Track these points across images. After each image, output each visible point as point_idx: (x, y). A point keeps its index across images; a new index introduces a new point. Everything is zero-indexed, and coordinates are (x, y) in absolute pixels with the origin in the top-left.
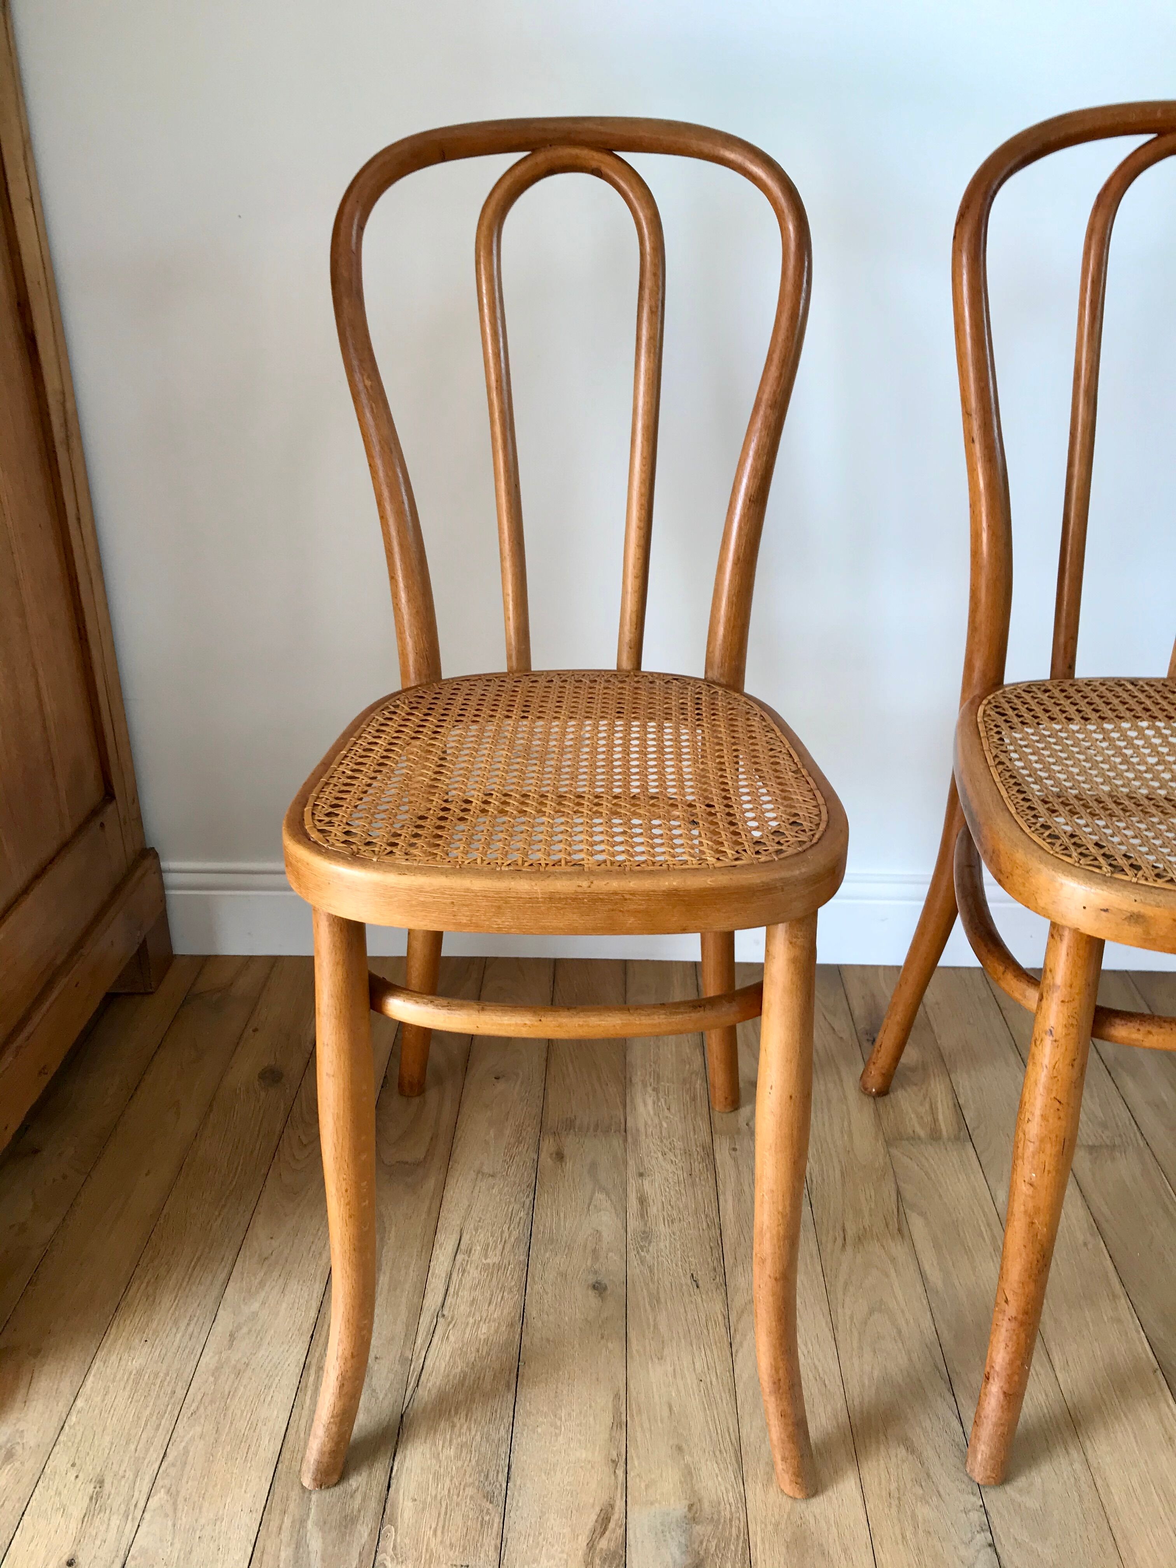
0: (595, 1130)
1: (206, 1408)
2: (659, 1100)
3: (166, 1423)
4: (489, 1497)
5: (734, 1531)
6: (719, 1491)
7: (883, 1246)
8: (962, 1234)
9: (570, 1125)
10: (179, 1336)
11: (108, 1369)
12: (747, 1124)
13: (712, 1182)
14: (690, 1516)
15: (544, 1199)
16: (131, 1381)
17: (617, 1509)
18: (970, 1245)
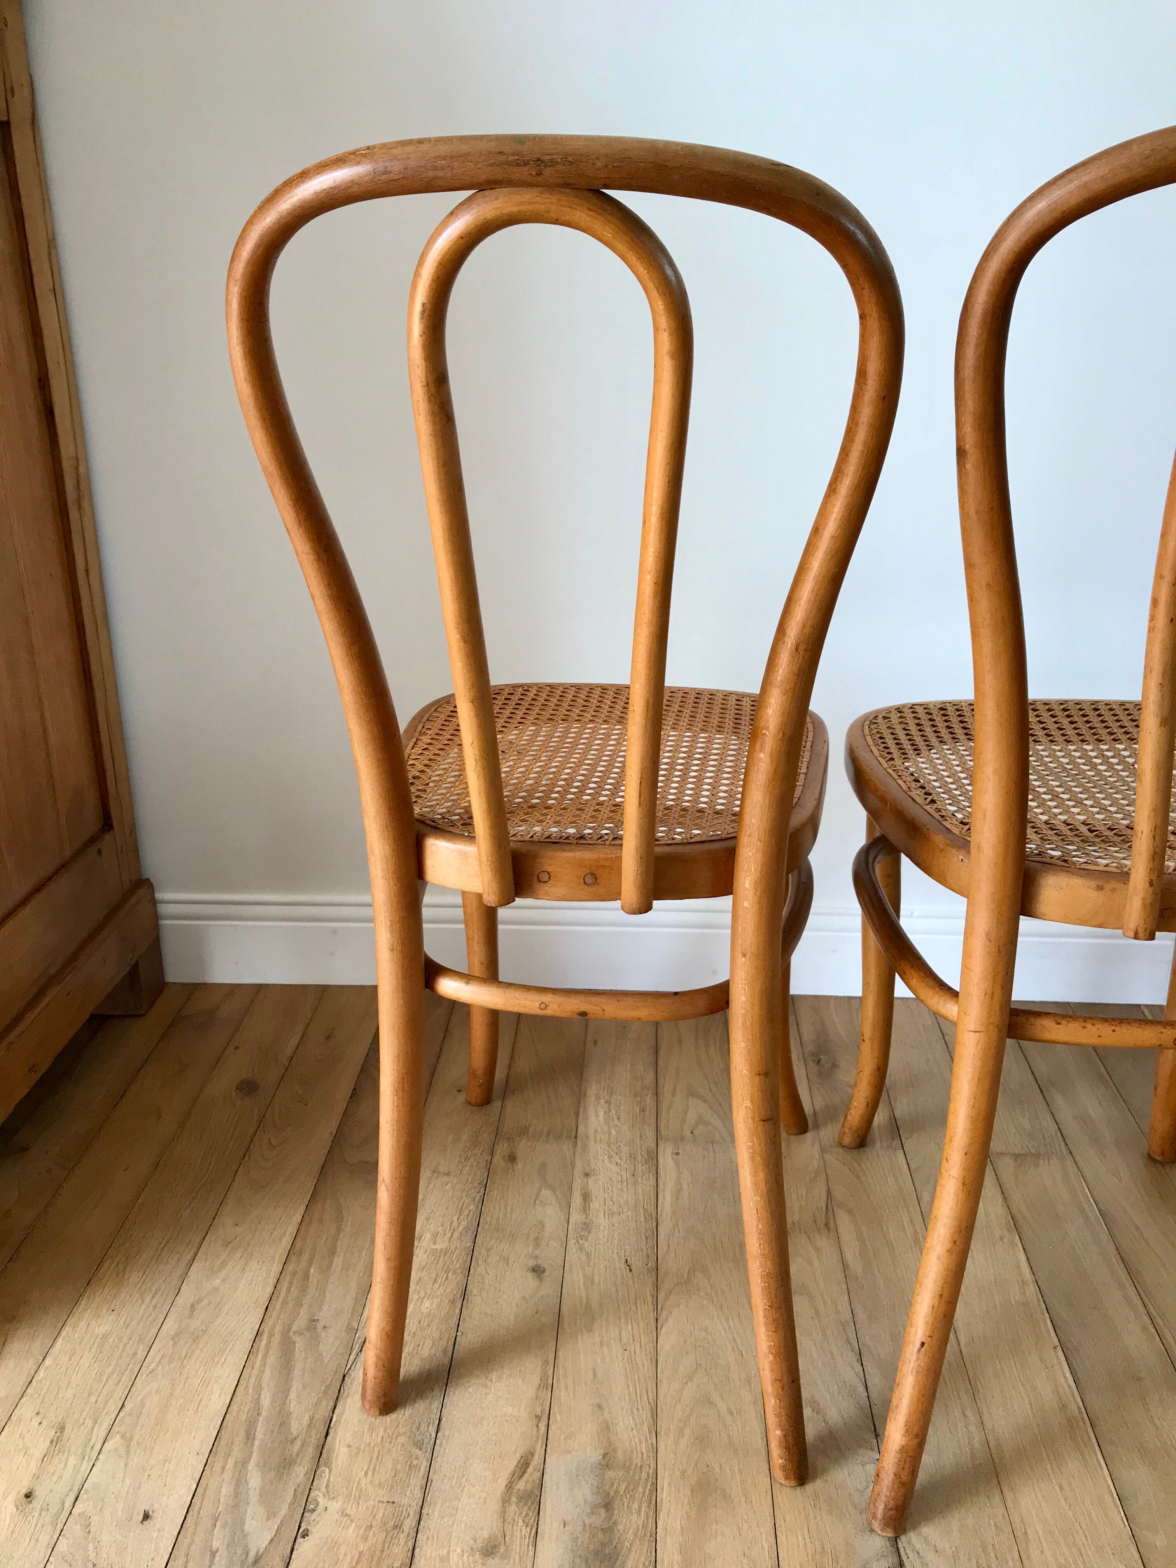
0: (547, 1136)
1: (163, 1367)
2: (610, 1111)
3: (126, 1380)
4: (419, 1445)
5: (644, 1476)
6: (633, 1443)
7: (810, 1239)
8: (885, 1228)
9: (524, 1131)
10: (144, 1306)
11: (76, 1334)
12: (692, 1133)
13: (653, 1182)
14: (604, 1463)
15: (494, 1194)
16: (96, 1344)
17: (536, 1456)
18: (892, 1239)
